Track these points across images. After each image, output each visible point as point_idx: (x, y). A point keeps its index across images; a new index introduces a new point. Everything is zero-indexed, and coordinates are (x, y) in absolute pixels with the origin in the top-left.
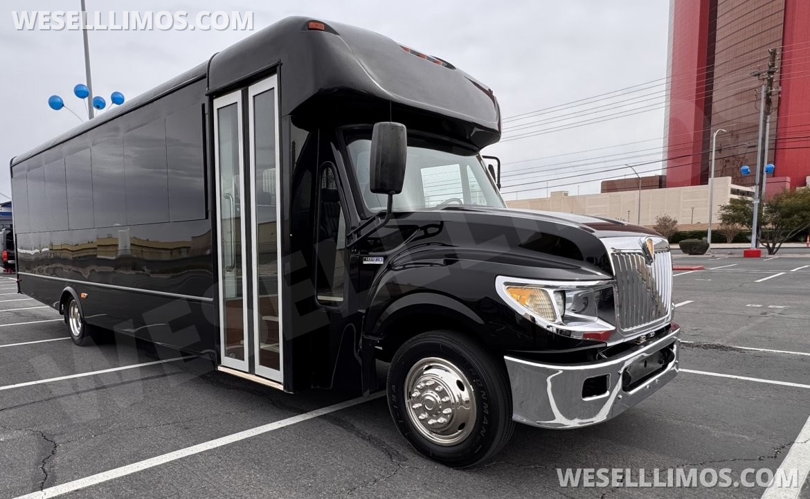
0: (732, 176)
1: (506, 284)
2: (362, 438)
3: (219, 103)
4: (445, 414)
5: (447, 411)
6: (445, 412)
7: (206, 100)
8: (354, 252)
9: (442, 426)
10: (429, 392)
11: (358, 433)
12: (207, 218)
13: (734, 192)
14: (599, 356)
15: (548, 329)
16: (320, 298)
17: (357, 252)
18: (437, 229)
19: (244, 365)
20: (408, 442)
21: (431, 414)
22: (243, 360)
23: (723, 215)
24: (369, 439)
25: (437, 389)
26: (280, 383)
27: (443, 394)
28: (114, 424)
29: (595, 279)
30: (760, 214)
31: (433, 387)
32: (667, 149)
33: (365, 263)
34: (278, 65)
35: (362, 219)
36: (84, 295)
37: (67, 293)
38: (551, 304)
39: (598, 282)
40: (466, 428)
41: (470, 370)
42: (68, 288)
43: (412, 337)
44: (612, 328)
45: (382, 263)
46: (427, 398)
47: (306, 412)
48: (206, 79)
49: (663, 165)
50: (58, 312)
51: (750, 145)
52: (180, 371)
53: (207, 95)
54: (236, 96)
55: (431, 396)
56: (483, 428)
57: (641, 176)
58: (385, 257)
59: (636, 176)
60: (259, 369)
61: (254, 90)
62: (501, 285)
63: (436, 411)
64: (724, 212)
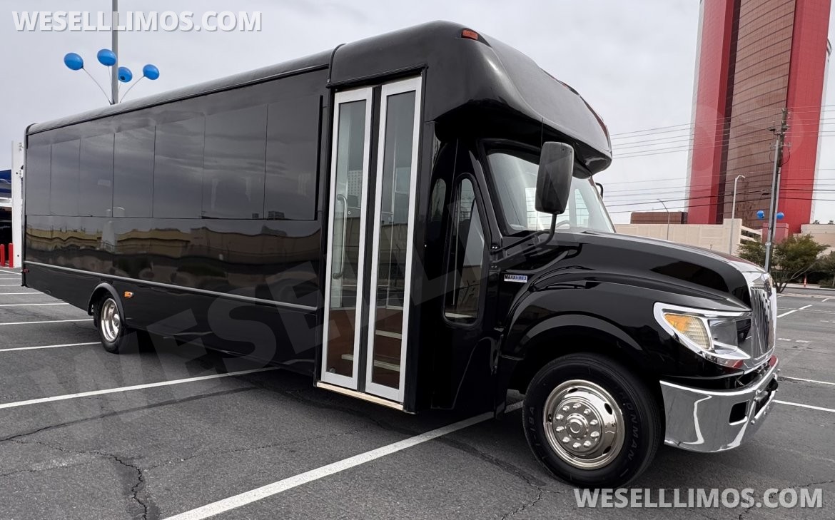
0: (743, 218)
1: (665, 310)
2: (490, 462)
3: (340, 97)
4: (593, 438)
5: (595, 434)
6: (593, 435)
7: (326, 93)
8: (494, 269)
9: (586, 449)
10: (575, 415)
11: (483, 457)
12: (316, 219)
13: (744, 233)
14: (737, 383)
15: (701, 355)
16: (448, 315)
17: (497, 268)
18: (576, 251)
19: (352, 382)
20: (544, 466)
21: (575, 437)
22: (351, 376)
23: (741, 254)
24: (498, 463)
25: (586, 412)
26: (399, 403)
27: (590, 417)
28: (203, 446)
29: (737, 311)
30: (771, 256)
31: (581, 410)
32: (689, 189)
33: (506, 280)
34: (423, 68)
35: (504, 235)
36: (128, 294)
37: (103, 290)
38: (706, 332)
39: (741, 313)
40: (611, 452)
41: (621, 393)
42: (104, 285)
43: (555, 358)
44: (748, 357)
45: (526, 281)
46: (572, 421)
47: (418, 434)
48: (329, 70)
49: (685, 203)
50: (86, 313)
51: (765, 192)
52: (254, 386)
53: (328, 87)
54: (366, 93)
55: (577, 418)
56: (631, 451)
57: (670, 211)
58: (530, 277)
59: (665, 211)
60: (370, 386)
61: (388, 89)
62: (659, 311)
63: (582, 434)
64: (742, 251)
